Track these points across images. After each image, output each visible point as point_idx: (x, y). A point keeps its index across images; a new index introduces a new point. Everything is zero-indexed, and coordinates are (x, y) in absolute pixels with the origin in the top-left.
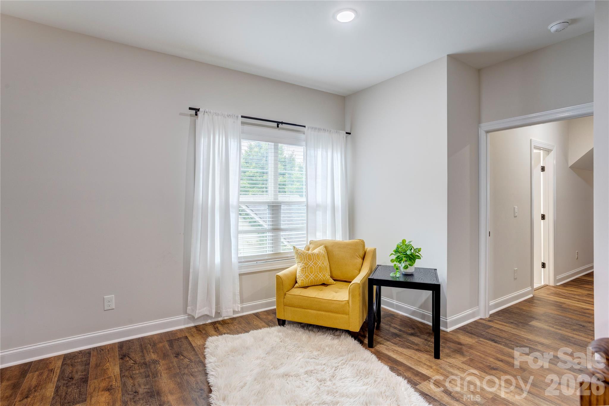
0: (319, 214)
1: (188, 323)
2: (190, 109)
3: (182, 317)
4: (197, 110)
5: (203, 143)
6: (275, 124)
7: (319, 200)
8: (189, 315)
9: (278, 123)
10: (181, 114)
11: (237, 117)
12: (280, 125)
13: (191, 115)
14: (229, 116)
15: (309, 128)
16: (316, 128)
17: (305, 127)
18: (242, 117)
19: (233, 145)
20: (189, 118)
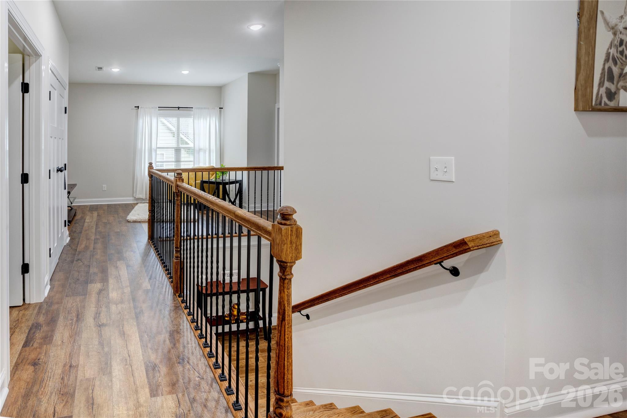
0: (202, 154)
1: (134, 201)
2: (135, 107)
3: (132, 198)
4: (138, 107)
5: (140, 122)
6: (178, 109)
7: (202, 146)
8: (135, 197)
9: (179, 108)
10: (132, 109)
11: (156, 108)
12: (180, 109)
13: (136, 109)
14: (152, 108)
15: (195, 108)
16: (199, 108)
17: (193, 108)
18: (159, 107)
19: (154, 121)
20: (135, 110)
